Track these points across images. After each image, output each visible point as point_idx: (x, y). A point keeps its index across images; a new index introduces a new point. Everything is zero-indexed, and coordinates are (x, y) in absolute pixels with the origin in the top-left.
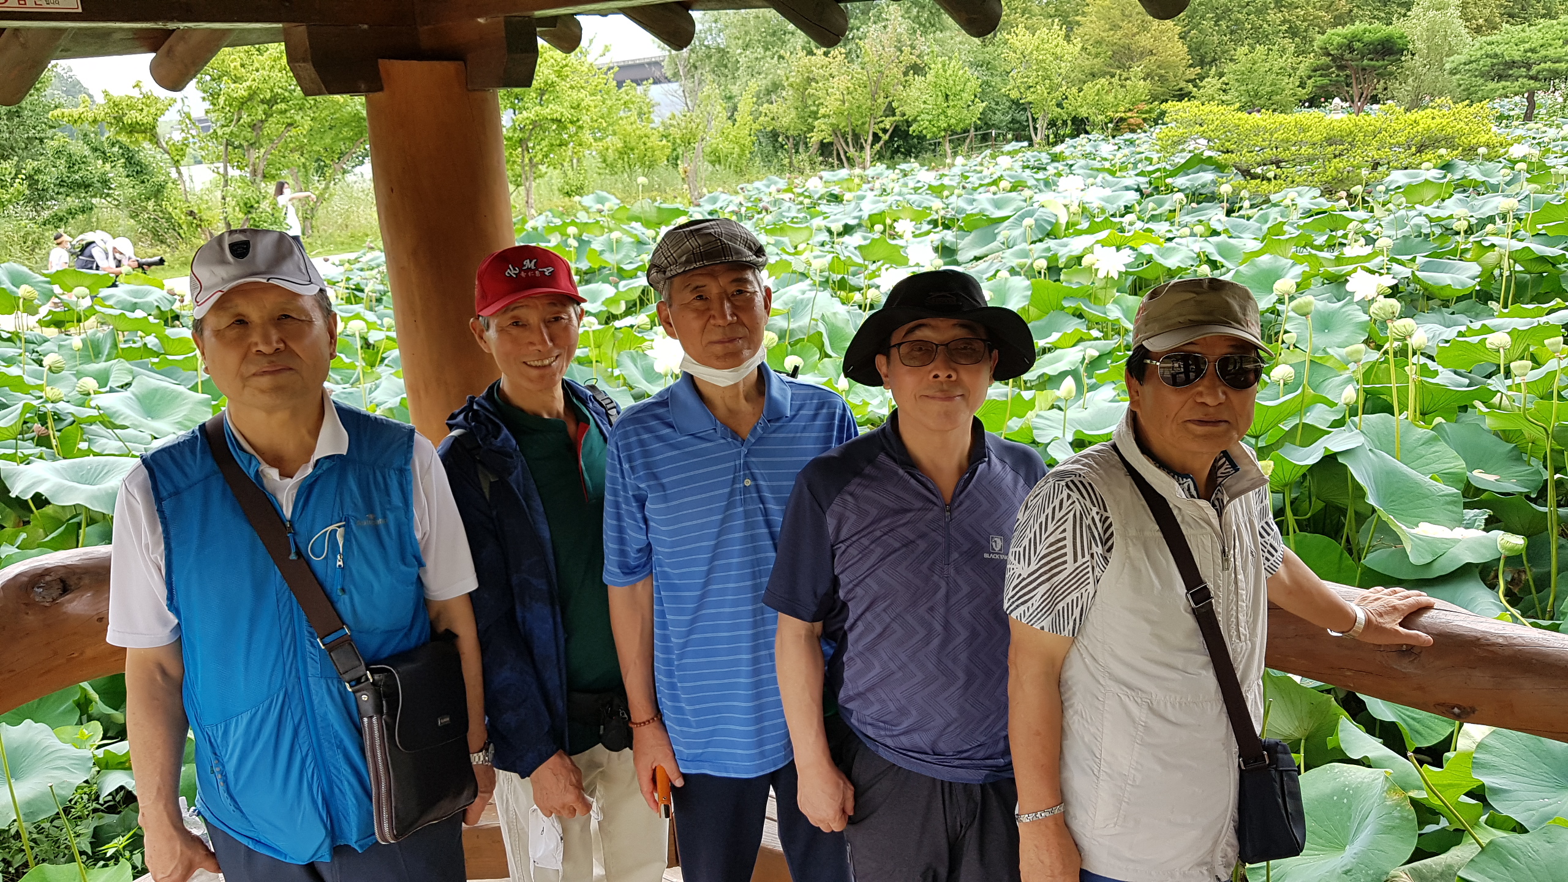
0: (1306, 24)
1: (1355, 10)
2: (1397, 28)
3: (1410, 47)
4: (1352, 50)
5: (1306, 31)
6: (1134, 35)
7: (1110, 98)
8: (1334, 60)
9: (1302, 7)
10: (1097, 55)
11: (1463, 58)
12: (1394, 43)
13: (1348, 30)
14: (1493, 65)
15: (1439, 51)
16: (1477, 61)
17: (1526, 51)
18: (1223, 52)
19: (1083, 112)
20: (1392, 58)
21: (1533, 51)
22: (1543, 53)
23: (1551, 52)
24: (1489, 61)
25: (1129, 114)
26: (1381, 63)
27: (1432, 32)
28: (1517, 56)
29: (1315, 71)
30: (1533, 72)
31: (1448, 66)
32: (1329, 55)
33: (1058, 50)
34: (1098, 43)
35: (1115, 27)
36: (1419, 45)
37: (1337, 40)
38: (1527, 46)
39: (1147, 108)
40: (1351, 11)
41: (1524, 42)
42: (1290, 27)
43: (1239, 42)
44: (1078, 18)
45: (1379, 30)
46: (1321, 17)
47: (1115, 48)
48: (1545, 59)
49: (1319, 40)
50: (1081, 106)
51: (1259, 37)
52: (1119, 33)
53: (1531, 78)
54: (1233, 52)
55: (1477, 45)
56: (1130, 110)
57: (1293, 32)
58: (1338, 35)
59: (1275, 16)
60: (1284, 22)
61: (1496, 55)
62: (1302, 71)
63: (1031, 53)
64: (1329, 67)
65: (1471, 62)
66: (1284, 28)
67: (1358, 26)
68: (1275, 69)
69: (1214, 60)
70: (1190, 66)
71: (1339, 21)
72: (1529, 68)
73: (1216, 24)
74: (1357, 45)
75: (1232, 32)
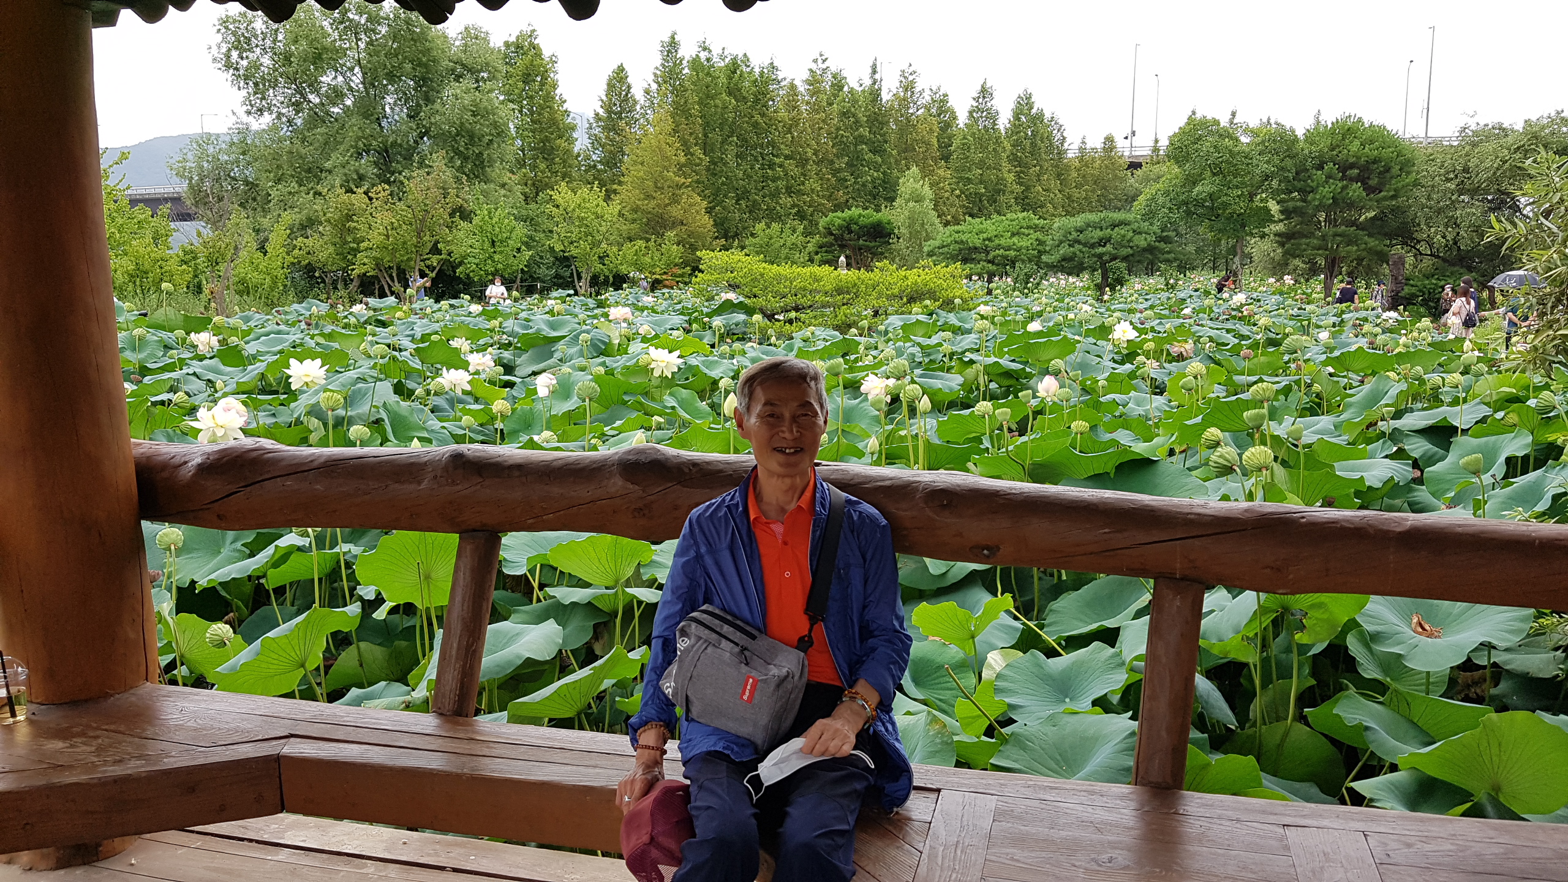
0: (811, 209)
1: (851, 201)
2: (884, 215)
3: (896, 231)
4: (850, 232)
5: (811, 215)
6: (666, 205)
7: (648, 259)
8: (836, 239)
9: (808, 195)
10: (634, 221)
11: (937, 243)
12: (884, 228)
13: (847, 214)
14: (960, 250)
15: (919, 235)
16: (948, 245)
17: (984, 240)
18: (744, 228)
19: (623, 269)
20: (882, 240)
21: (989, 239)
22: (997, 242)
23: (1003, 242)
24: (957, 246)
25: (664, 277)
26: (873, 244)
27: (912, 219)
28: (978, 243)
29: (821, 247)
30: (990, 257)
31: (926, 249)
32: (832, 234)
33: (599, 211)
34: (635, 210)
35: (648, 197)
36: (903, 230)
37: (838, 222)
38: (985, 235)
39: (680, 272)
40: (848, 201)
41: (982, 232)
42: (799, 211)
43: (758, 220)
44: (615, 187)
45: (870, 215)
46: (823, 204)
47: (649, 216)
48: (999, 247)
49: (823, 222)
50: (621, 264)
51: (772, 216)
52: (653, 203)
53: (989, 262)
54: (752, 229)
55: (948, 233)
56: (665, 273)
57: (801, 216)
58: (838, 218)
59: (786, 200)
60: (793, 206)
61: (962, 241)
62: (811, 247)
63: (574, 210)
64: (832, 245)
65: (944, 247)
66: (794, 211)
67: (855, 212)
68: (788, 244)
69: (736, 235)
70: (716, 238)
71: (838, 207)
72: (988, 253)
73: (737, 203)
74: (854, 227)
75: (750, 212)
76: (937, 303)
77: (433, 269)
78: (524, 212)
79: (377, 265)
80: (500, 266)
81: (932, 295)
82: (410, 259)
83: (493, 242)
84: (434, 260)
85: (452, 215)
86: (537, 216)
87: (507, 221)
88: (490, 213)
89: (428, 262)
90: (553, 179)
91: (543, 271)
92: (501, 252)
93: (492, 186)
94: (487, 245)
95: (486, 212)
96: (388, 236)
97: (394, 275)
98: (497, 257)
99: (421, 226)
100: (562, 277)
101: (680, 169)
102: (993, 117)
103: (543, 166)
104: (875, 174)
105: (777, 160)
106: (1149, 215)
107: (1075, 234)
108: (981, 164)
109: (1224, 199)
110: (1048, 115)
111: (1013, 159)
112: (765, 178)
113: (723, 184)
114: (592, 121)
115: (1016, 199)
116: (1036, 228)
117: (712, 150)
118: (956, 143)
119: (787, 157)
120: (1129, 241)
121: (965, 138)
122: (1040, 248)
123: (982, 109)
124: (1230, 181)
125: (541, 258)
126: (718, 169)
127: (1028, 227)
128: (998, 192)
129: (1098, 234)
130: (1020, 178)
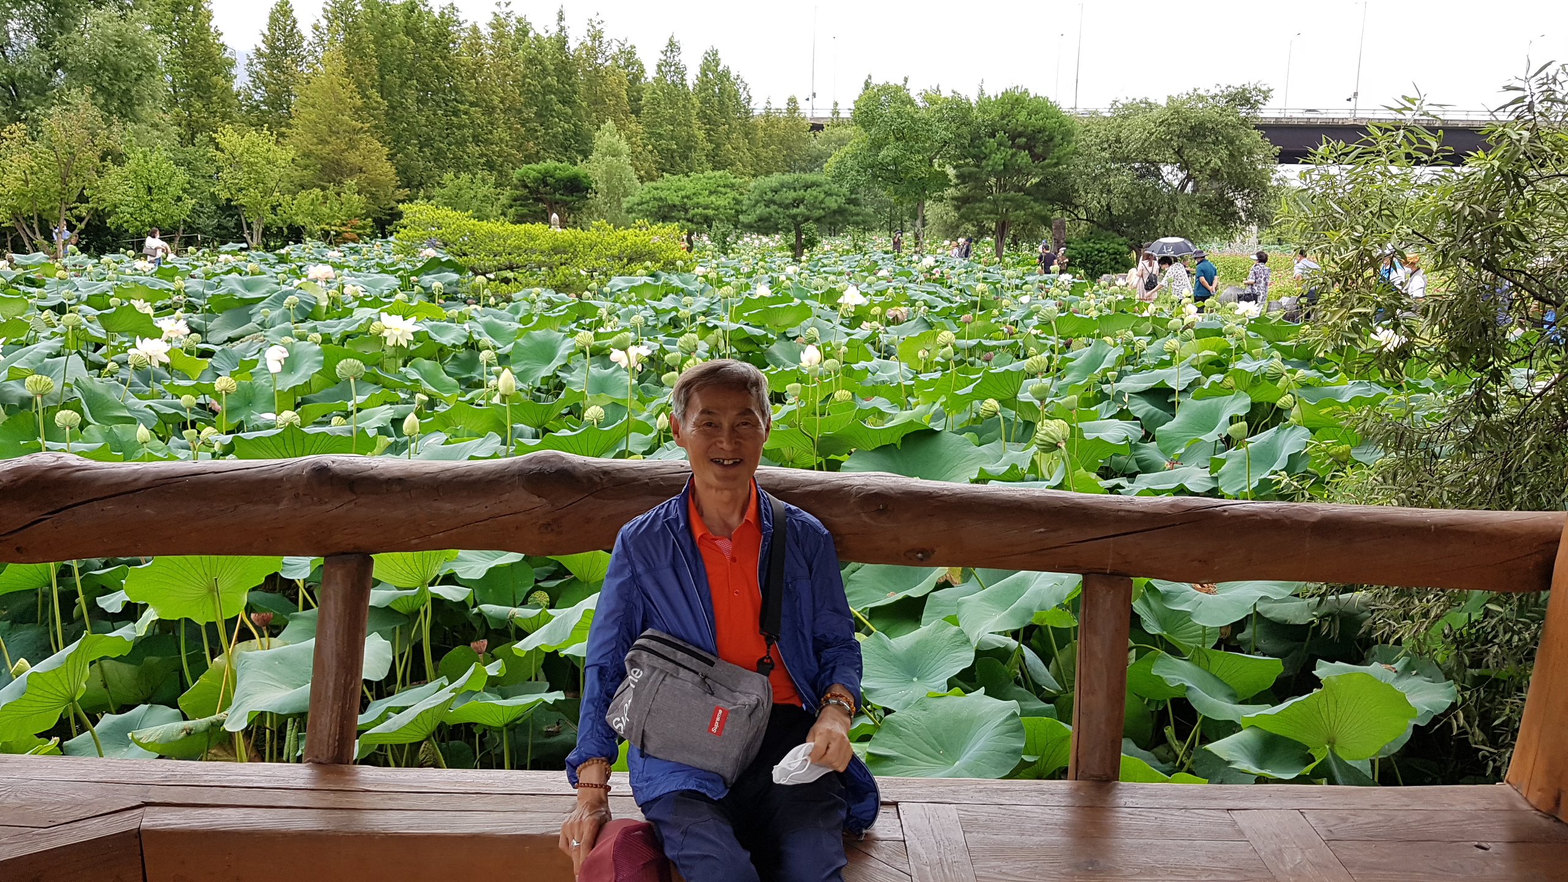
0: (501, 159)
1: (542, 152)
2: (581, 168)
3: (593, 186)
4: (546, 185)
5: (501, 166)
6: (343, 151)
7: (325, 210)
8: (531, 192)
9: (496, 144)
10: (306, 167)
11: (636, 199)
12: (580, 181)
13: (541, 166)
14: (660, 207)
15: (616, 193)
16: (647, 202)
17: (683, 198)
18: (429, 178)
19: (300, 220)
20: (579, 194)
21: (688, 197)
22: (695, 200)
23: (701, 200)
24: (656, 204)
25: (343, 229)
26: (569, 199)
27: (610, 174)
28: (677, 201)
29: (515, 200)
30: (689, 216)
31: (625, 205)
32: (526, 186)
33: (271, 155)
34: (307, 155)
35: (323, 141)
36: (601, 185)
37: (533, 174)
38: (683, 193)
39: (360, 223)
40: (538, 152)
41: (680, 189)
42: (488, 161)
43: (443, 168)
44: (283, 129)
45: (565, 169)
46: (513, 155)
47: (323, 162)
48: (698, 205)
49: (515, 175)
50: (296, 214)
51: (460, 166)
52: (328, 148)
53: (688, 220)
54: (438, 178)
55: (646, 189)
56: (344, 225)
57: (490, 166)
58: (533, 170)
59: (472, 148)
60: (481, 156)
61: (661, 199)
62: (504, 200)
63: (242, 154)
64: (527, 199)
65: (642, 203)
66: (482, 161)
67: (550, 164)
68: (480, 195)
69: (421, 184)
70: (399, 187)
71: (529, 159)
72: (686, 211)
73: (420, 151)
74: (550, 180)
75: (435, 160)
76: (658, 265)
77: (80, 219)
78: (181, 156)
79: (13, 214)
80: (159, 216)
81: (652, 256)
82: (52, 208)
83: (150, 189)
84: (83, 210)
85: (103, 159)
86: (195, 159)
87: (165, 166)
88: (145, 156)
89: (75, 212)
90: (211, 120)
91: (202, 221)
92: (159, 201)
93: (144, 126)
94: (142, 192)
95: (141, 156)
96: (26, 182)
97: (35, 226)
98: (154, 206)
99: (67, 170)
100: (226, 228)
101: (356, 113)
102: (680, 72)
103: (198, 105)
104: (566, 126)
105: (462, 107)
106: (839, 177)
107: (770, 195)
108: (672, 120)
109: (907, 163)
110: (733, 74)
111: (703, 116)
112: (450, 125)
113: (404, 130)
114: (252, 57)
115: (707, 156)
116: (732, 186)
117: (390, 94)
118: (646, 97)
119: (472, 104)
120: (822, 202)
121: (654, 93)
122: (737, 207)
123: (669, 65)
124: (912, 146)
125: (202, 206)
126: (398, 114)
127: (725, 186)
128: (690, 148)
129: (792, 195)
130: (710, 135)
